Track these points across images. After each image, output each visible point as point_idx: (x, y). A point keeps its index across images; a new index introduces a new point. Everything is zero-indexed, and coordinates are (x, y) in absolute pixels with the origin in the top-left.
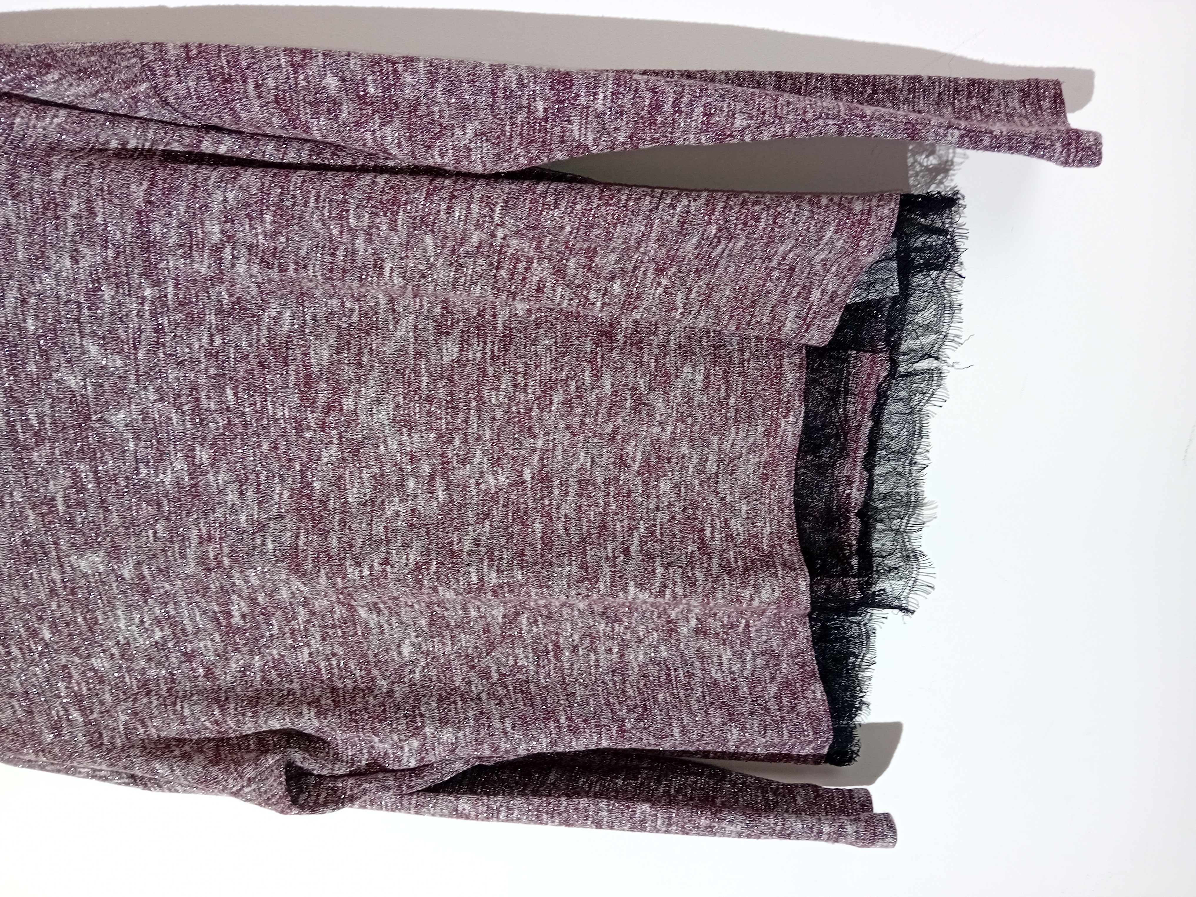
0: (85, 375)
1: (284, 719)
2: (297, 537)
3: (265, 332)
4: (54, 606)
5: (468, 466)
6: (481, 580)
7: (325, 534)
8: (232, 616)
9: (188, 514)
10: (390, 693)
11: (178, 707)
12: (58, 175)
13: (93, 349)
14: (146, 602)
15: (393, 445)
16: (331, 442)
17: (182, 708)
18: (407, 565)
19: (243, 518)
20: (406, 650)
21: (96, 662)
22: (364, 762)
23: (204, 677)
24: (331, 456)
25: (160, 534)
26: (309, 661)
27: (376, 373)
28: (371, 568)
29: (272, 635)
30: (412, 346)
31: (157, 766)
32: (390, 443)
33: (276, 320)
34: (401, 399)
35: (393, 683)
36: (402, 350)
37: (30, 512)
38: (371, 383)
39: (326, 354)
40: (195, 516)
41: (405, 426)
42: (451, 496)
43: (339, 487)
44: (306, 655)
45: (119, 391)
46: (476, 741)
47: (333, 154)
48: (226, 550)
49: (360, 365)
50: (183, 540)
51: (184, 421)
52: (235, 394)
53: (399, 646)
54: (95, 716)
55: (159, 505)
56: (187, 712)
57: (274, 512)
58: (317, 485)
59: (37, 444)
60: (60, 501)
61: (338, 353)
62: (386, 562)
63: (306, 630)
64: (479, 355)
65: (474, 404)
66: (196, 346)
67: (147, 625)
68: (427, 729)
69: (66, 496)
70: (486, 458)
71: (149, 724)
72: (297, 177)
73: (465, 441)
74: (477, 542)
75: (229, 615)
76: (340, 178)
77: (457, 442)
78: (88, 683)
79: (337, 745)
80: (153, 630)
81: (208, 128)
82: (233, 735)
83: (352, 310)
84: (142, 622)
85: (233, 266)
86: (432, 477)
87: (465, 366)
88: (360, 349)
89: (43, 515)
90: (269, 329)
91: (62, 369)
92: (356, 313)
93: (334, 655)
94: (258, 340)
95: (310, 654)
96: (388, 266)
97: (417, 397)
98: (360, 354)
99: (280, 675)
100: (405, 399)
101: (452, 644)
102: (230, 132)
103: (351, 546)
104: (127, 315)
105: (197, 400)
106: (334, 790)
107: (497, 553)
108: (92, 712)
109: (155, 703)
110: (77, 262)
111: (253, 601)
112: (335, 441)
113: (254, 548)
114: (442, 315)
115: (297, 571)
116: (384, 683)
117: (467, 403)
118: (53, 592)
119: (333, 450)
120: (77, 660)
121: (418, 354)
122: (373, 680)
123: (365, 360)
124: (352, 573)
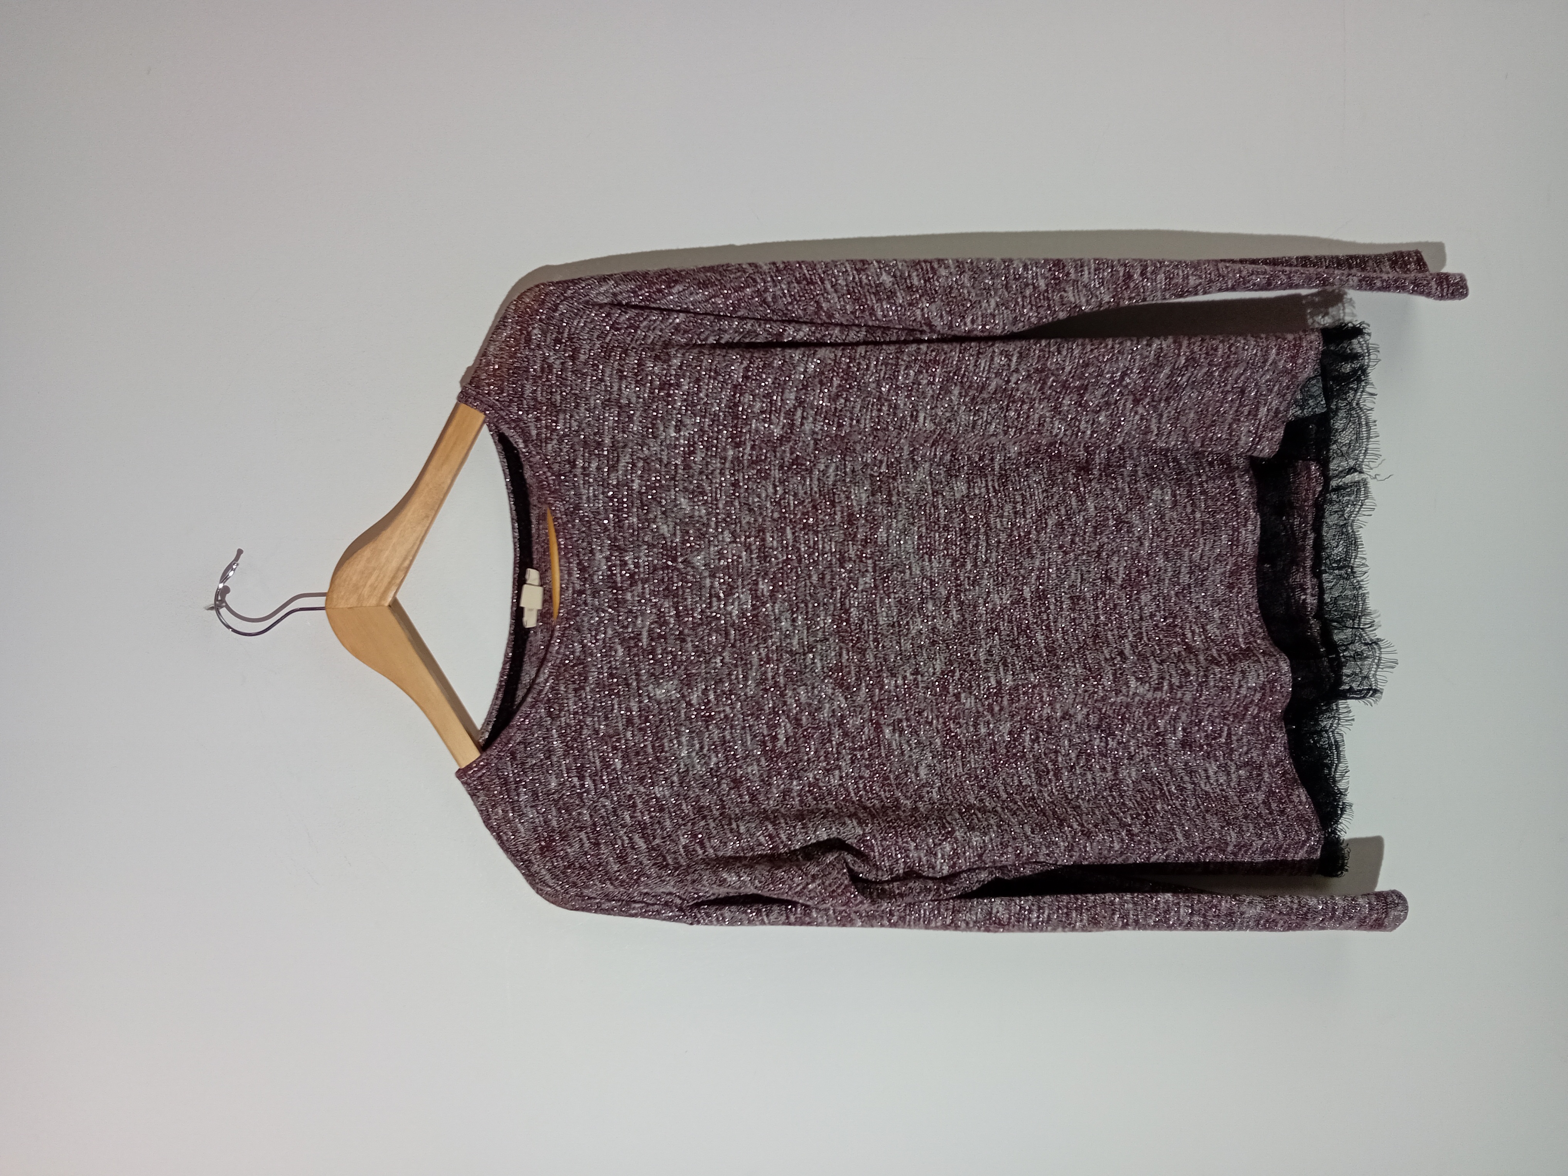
0: (676, 523)
1: (831, 828)
2: (840, 655)
3: (816, 483)
4: (629, 734)
5: (977, 588)
6: (999, 682)
7: (863, 652)
8: (778, 739)
9: (750, 641)
10: (916, 809)
11: (734, 826)
12: (676, 362)
13: (683, 501)
14: (707, 727)
15: (917, 571)
16: (867, 571)
17: (738, 826)
18: (934, 673)
19: (795, 642)
20: (923, 771)
21: (658, 791)
22: (901, 871)
23: (750, 802)
24: (866, 583)
25: (727, 660)
26: (840, 785)
27: (904, 509)
28: (905, 678)
29: (809, 759)
30: (929, 487)
31: (725, 875)
32: (914, 569)
33: (824, 472)
34: (924, 530)
35: (916, 802)
36: (922, 490)
37: (619, 647)
38: (900, 517)
39: (864, 496)
40: (756, 642)
41: (926, 553)
42: (963, 616)
43: (871, 612)
44: (837, 777)
45: (701, 536)
46: (1001, 844)
47: (883, 333)
48: (781, 670)
49: (890, 503)
50: (746, 664)
51: (751, 559)
52: (793, 533)
53: (917, 768)
54: (657, 841)
55: (727, 634)
56: (742, 829)
57: (820, 635)
58: (854, 612)
59: (631, 585)
60: (645, 634)
61: (873, 495)
62: (916, 672)
63: (838, 753)
64: (983, 490)
65: (982, 530)
66: (764, 495)
67: (705, 751)
68: (957, 833)
69: (651, 631)
70: (992, 580)
71: (707, 844)
72: (861, 350)
73: (975, 566)
74: (989, 652)
75: (775, 739)
76: (892, 348)
77: (969, 566)
78: (650, 812)
79: (874, 857)
80: (709, 757)
81: (790, 322)
82: (782, 851)
83: (881, 462)
84: (702, 748)
85: (802, 424)
86: (948, 599)
87: (973, 500)
88: (889, 491)
89: (629, 649)
90: (819, 479)
91: (658, 520)
92: (884, 464)
93: (861, 777)
94: (811, 489)
95: (841, 778)
96: (922, 416)
97: (936, 527)
98: (890, 495)
99: (815, 799)
100: (927, 529)
101: (963, 765)
102: (805, 323)
103: (885, 660)
104: (712, 473)
105: (763, 540)
106: (883, 890)
107: (1009, 661)
108: (654, 838)
109: (712, 825)
110: (680, 430)
111: (797, 722)
112: (870, 569)
113: (806, 667)
114: (951, 461)
115: (841, 686)
116: (908, 802)
117: (977, 529)
118: (629, 721)
119: (868, 579)
120: (642, 789)
121: (936, 493)
122: (897, 799)
123: (894, 499)
124: (889, 683)
